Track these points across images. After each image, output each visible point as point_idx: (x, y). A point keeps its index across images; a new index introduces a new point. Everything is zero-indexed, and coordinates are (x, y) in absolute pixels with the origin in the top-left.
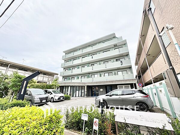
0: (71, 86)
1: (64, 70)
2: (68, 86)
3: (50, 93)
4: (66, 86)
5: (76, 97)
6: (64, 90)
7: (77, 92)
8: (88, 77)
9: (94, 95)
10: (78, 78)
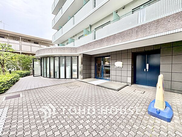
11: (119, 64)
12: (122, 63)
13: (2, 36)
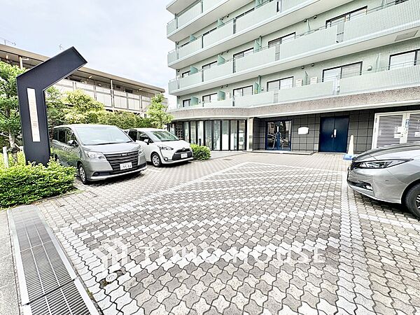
0: (205, 121)
1: (179, 76)
2: (197, 121)
3: (147, 140)
4: (189, 121)
5: (221, 150)
6: (187, 131)
7: (225, 137)
8: (259, 90)
9: (275, 146)
10: (223, 97)
11: (303, 130)
12: (307, 129)
13: (77, 77)
